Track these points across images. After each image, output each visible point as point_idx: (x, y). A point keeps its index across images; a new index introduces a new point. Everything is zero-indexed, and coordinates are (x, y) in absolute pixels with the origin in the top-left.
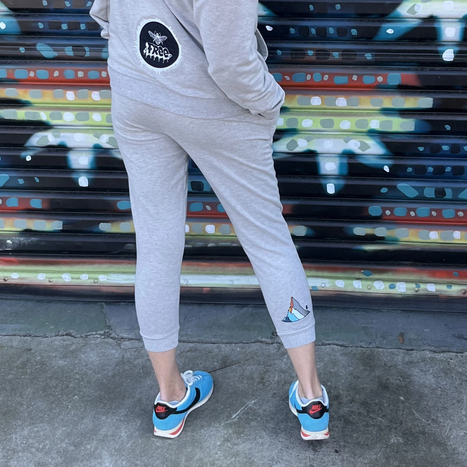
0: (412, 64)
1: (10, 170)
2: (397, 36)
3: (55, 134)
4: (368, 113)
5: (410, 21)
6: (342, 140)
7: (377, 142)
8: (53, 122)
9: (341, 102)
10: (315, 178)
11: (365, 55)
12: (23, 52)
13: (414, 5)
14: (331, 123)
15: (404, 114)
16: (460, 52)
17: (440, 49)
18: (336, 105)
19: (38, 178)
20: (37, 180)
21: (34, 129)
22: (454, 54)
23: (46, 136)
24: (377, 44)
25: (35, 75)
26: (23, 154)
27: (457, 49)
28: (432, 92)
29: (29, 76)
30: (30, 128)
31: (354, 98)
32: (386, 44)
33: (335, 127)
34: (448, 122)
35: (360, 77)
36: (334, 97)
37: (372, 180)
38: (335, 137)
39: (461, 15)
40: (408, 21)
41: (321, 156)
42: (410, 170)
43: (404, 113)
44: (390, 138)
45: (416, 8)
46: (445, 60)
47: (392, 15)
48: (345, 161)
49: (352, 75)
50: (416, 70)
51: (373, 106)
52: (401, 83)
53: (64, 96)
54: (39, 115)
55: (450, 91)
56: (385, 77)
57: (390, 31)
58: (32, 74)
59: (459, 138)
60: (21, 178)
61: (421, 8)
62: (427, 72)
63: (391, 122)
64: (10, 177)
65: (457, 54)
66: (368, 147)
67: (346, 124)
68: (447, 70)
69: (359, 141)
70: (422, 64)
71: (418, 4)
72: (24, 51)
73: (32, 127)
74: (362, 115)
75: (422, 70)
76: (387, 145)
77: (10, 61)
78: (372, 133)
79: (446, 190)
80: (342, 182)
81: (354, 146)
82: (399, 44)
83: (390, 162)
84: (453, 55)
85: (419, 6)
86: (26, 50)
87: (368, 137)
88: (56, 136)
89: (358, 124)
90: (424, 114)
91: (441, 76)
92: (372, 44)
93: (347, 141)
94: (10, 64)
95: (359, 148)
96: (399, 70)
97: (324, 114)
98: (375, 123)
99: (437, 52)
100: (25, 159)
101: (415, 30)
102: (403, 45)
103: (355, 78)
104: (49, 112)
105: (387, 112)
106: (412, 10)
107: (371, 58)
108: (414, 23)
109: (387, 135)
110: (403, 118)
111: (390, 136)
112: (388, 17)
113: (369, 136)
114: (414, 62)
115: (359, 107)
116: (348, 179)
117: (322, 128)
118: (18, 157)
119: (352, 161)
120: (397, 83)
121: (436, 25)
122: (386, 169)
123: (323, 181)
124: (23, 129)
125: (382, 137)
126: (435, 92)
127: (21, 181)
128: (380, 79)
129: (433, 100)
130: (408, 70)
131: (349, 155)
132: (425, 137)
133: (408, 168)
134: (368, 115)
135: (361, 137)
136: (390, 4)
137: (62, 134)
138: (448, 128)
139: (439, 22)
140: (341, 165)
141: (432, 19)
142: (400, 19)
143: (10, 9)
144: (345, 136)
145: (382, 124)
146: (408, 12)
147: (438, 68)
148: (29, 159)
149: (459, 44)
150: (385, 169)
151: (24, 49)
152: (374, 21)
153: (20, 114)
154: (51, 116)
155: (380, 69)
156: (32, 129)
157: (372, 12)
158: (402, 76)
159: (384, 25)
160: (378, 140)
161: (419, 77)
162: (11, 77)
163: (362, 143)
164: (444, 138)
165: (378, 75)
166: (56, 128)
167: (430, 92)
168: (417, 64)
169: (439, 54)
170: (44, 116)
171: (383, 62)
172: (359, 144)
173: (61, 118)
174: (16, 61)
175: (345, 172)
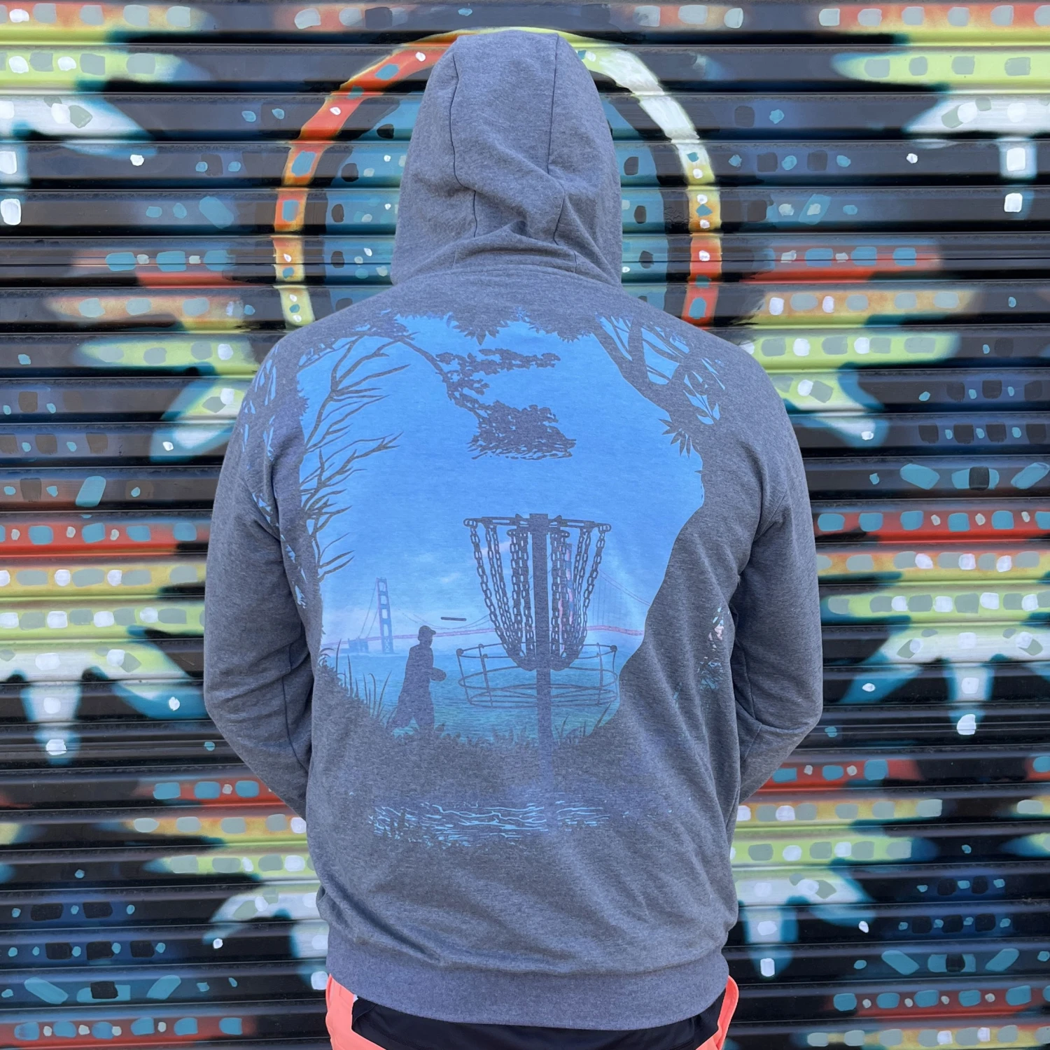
0: (905, 742)
1: (182, 967)
2: (880, 695)
3: (268, 896)
4: (830, 830)
5: (903, 669)
6: (788, 882)
7: (847, 880)
8: (264, 875)
9: (786, 813)
10: (739, 950)
11: (826, 730)
12: (210, 749)
13: (910, 642)
14: (768, 852)
15: (891, 829)
16: (986, 719)
17: (952, 714)
18: (776, 820)
19: (236, 978)
20: (234, 983)
21: (228, 888)
22: (976, 722)
23: (253, 902)
24: (846, 710)
25: (233, 791)
26: (207, 936)
27: (982, 713)
28: (939, 789)
29: (222, 794)
30: (221, 889)
31: (808, 805)
32: (860, 710)
33: (774, 859)
34: (966, 840)
35: (818, 767)
36: (772, 805)
37: (838, 947)
38: (774, 875)
39: (988, 656)
40: (898, 669)
41: (752, 911)
42: (903, 926)
43: (892, 827)
44: (869, 872)
45: (912, 646)
46: (961, 733)
47: (873, 659)
48: (793, 916)
49: (804, 765)
50: (912, 752)
51: (840, 817)
52: (888, 777)
53: (287, 826)
54: (239, 863)
55: (969, 786)
56: (860, 766)
57: (869, 688)
58: (227, 789)
59: (985, 866)
60: (202, 980)
61: (922, 646)
62: (931, 755)
63: (871, 844)
64: (182, 979)
65: (982, 722)
66: (832, 890)
67: (794, 851)
68: (963, 751)
69: (818, 881)
70: (923, 742)
71: (916, 639)
72: (213, 749)
73: (224, 885)
74: (819, 834)
75: (922, 751)
76: (867, 885)
77: (184, 767)
78: (838, 866)
79: (965, 957)
80: (787, 955)
81: (807, 889)
82: (882, 709)
83: (871, 914)
84: (975, 724)
85: (918, 643)
86: (216, 746)
87: (831, 873)
88: (269, 901)
89: (814, 850)
90: (925, 828)
91: (956, 761)
92: (838, 710)
93: (794, 882)
94: (186, 772)
95: (817, 893)
96: (884, 753)
97: (754, 836)
98: (844, 848)
99: (947, 720)
100: (212, 945)
101: (911, 684)
102: (889, 709)
103: (809, 770)
104: (258, 857)
105: (863, 827)
106: (906, 650)
107: (836, 734)
108: (909, 673)
109: (863, 868)
110: (892, 836)
111: (869, 869)
112: (866, 662)
113: (834, 870)
114: (909, 739)
115: (817, 821)
116: (797, 948)
117: (751, 862)
118: (199, 942)
119: (804, 916)
120: (881, 777)
121: (946, 674)
122: (864, 927)
123: (753, 956)
124: (208, 889)
125: (855, 871)
126: (945, 790)
127: (203, 987)
128: (852, 771)
129: (943, 803)
130: (899, 752)
131: (799, 905)
132: (928, 868)
133: (902, 923)
134: (831, 833)
135: (818, 873)
136: (868, 641)
137: (281, 896)
138: (967, 849)
139: (951, 668)
140: (786, 925)
141: (939, 664)
142: (884, 666)
143: (188, 672)
144: (790, 874)
145: (856, 848)
146: (900, 653)
147: (948, 748)
148: (218, 944)
149: (983, 705)
150: (861, 928)
151: (214, 745)
152: (839, 671)
153: (204, 864)
154: (263, 865)
155: (851, 752)
156: (224, 889)
157: (839, 656)
158: (890, 764)
159: (859, 677)
160: (850, 877)
161: (919, 764)
162: (188, 797)
163: (821, 884)
164: (959, 867)
165: (849, 764)
166: (268, 886)
167: (935, 790)
168: (914, 742)
169: (950, 723)
170: (248, 865)
171: (857, 741)
172: (817, 886)
173: (279, 866)
174: (196, 766)
175: (793, 936)
